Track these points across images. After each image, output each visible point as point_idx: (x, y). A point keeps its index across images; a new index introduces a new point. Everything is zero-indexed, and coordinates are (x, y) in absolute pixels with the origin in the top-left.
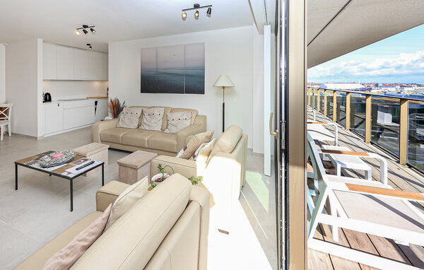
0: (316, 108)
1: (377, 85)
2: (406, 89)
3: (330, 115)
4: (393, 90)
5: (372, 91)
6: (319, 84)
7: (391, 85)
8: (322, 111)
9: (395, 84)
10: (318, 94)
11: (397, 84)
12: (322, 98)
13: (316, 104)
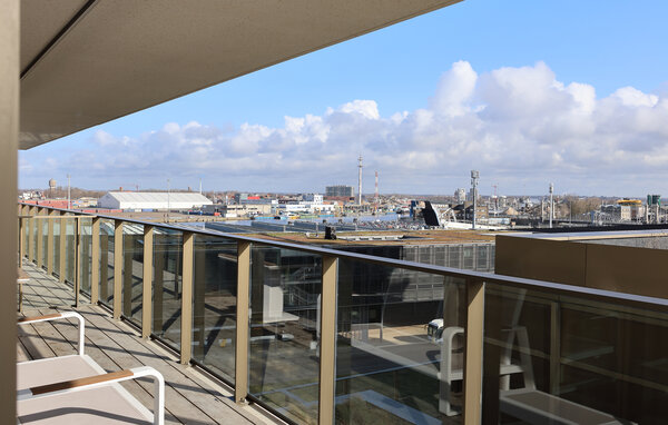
0: (87, 291)
1: (236, 198)
2: (290, 207)
3: (131, 311)
4: (265, 209)
5: (230, 215)
6: (96, 195)
7: (264, 199)
8: (106, 300)
9: (271, 195)
10: (93, 231)
11: (273, 196)
12: (107, 241)
13: (87, 273)
